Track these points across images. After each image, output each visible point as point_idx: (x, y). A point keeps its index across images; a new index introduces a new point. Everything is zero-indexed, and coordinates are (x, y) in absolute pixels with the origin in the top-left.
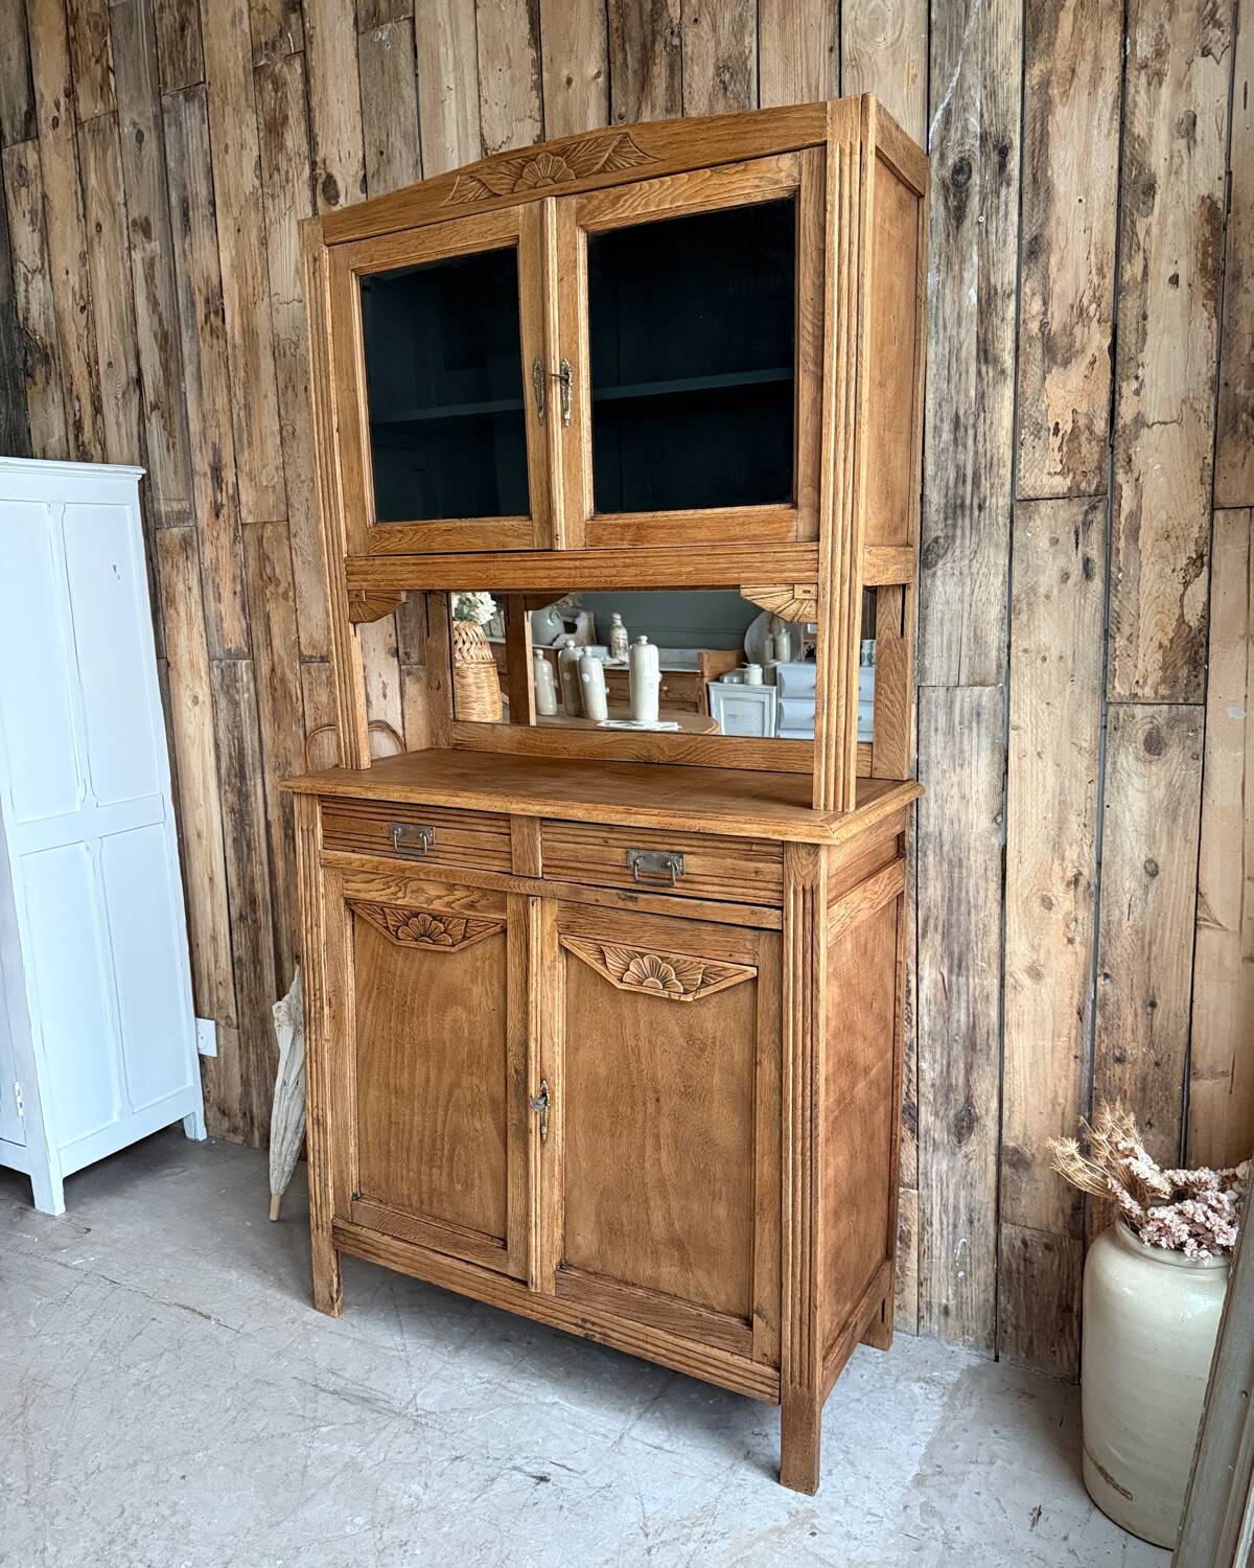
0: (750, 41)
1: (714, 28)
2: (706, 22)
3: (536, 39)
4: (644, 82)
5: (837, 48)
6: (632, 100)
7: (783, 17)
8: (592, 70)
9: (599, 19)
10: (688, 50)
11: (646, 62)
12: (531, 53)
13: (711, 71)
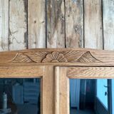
0: (82, 23)
1: (73, 18)
2: (71, 17)
3: (26, 10)
4: (56, 26)
5: (102, 28)
6: (52, 29)
7: (90, 19)
8: (42, 21)
9: (44, 10)
10: (67, 22)
11: (56, 22)
12: (25, 14)
13: (72, 27)
